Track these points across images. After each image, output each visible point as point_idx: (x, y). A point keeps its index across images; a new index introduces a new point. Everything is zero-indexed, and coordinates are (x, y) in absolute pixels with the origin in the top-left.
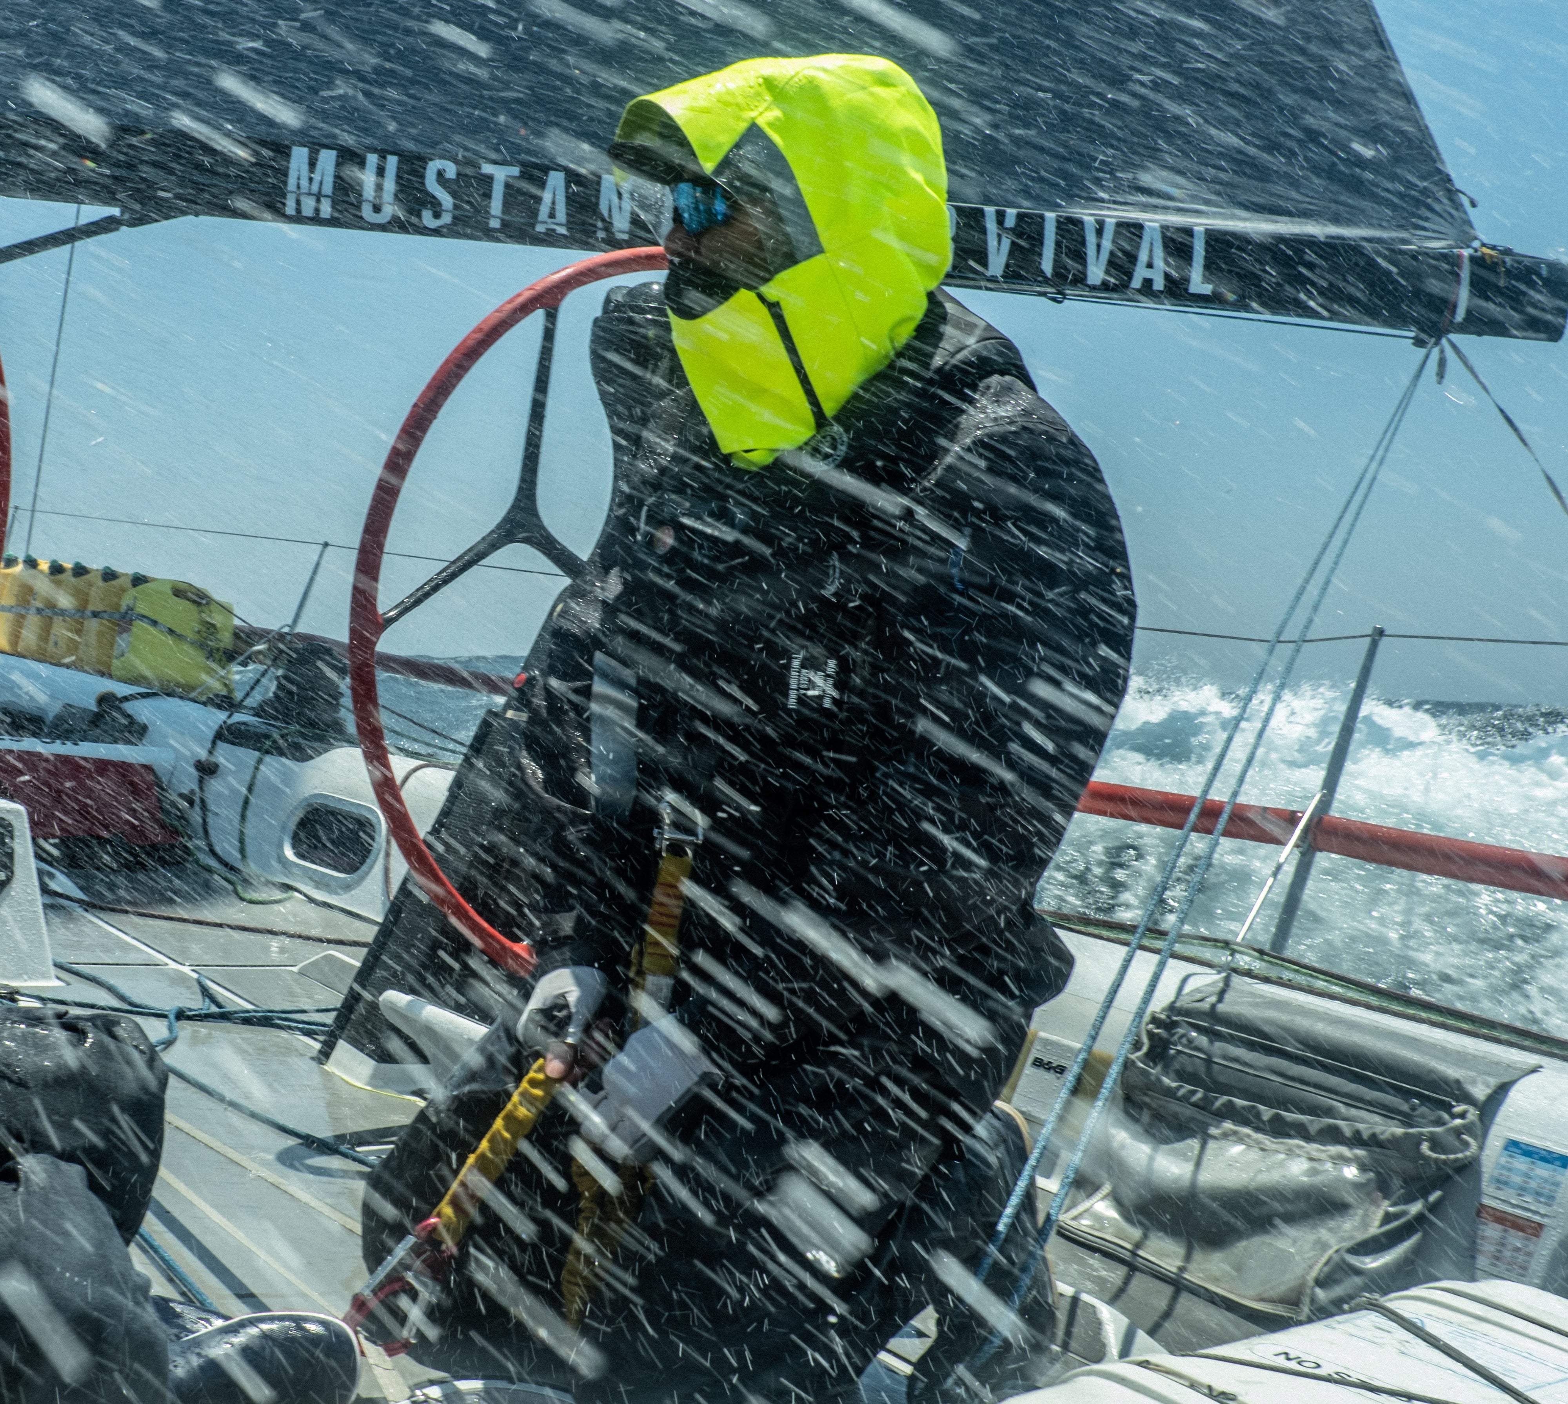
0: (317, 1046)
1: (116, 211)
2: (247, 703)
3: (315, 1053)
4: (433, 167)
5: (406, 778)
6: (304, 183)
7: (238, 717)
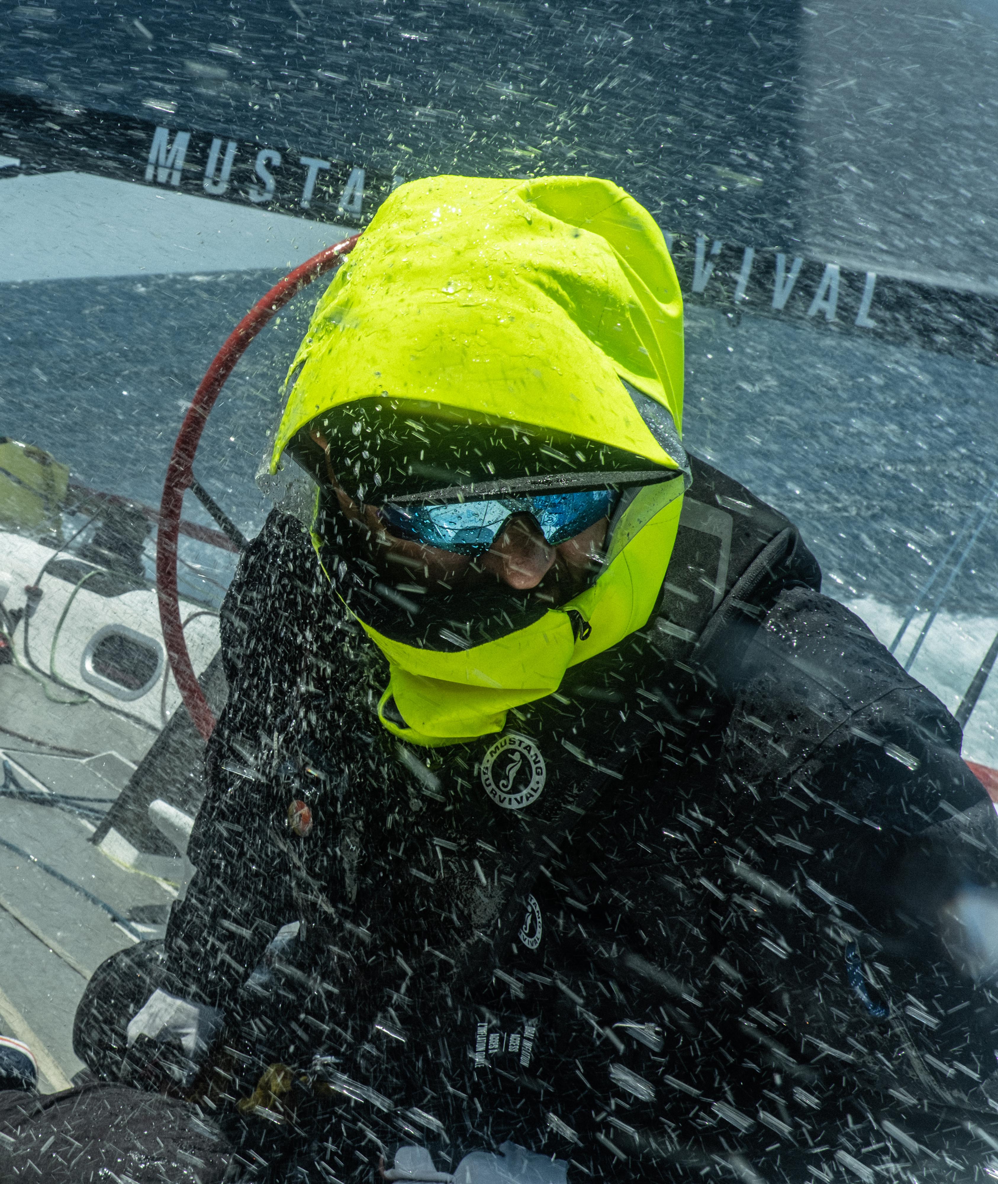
0: (93, 829)
1: (16, 162)
2: (72, 544)
3: (90, 836)
4: (263, 155)
5: (187, 621)
6: (163, 156)
7: (64, 556)
